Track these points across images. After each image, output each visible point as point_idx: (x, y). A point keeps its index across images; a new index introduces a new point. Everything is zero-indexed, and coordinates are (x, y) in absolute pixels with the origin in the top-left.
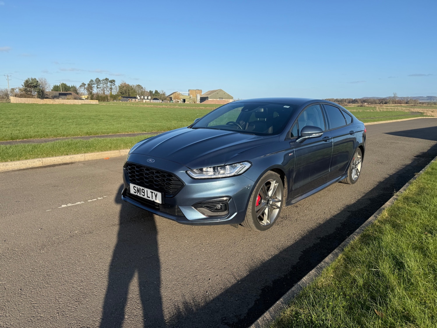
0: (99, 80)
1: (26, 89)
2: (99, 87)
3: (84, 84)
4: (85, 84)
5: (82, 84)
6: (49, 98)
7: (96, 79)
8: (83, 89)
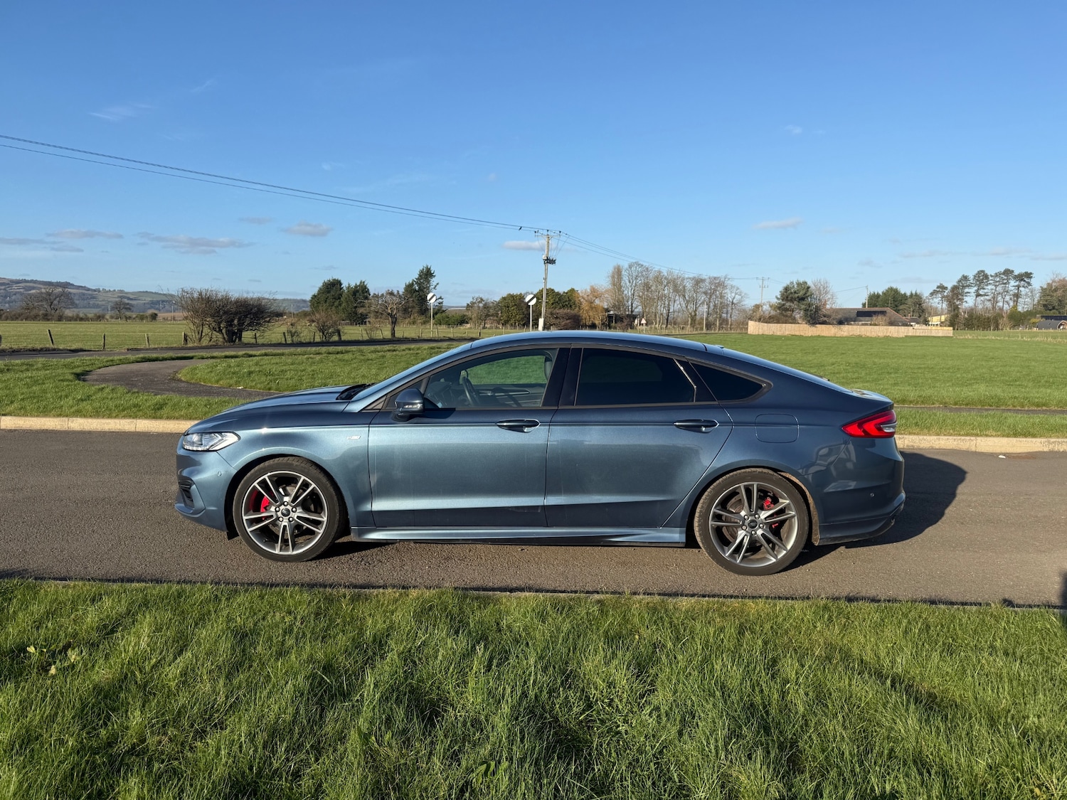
0: (986, 277)
1: (784, 305)
2: (981, 292)
3: (942, 288)
4: (945, 286)
5: (938, 287)
6: (830, 324)
7: (976, 272)
8: (936, 300)
